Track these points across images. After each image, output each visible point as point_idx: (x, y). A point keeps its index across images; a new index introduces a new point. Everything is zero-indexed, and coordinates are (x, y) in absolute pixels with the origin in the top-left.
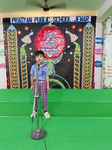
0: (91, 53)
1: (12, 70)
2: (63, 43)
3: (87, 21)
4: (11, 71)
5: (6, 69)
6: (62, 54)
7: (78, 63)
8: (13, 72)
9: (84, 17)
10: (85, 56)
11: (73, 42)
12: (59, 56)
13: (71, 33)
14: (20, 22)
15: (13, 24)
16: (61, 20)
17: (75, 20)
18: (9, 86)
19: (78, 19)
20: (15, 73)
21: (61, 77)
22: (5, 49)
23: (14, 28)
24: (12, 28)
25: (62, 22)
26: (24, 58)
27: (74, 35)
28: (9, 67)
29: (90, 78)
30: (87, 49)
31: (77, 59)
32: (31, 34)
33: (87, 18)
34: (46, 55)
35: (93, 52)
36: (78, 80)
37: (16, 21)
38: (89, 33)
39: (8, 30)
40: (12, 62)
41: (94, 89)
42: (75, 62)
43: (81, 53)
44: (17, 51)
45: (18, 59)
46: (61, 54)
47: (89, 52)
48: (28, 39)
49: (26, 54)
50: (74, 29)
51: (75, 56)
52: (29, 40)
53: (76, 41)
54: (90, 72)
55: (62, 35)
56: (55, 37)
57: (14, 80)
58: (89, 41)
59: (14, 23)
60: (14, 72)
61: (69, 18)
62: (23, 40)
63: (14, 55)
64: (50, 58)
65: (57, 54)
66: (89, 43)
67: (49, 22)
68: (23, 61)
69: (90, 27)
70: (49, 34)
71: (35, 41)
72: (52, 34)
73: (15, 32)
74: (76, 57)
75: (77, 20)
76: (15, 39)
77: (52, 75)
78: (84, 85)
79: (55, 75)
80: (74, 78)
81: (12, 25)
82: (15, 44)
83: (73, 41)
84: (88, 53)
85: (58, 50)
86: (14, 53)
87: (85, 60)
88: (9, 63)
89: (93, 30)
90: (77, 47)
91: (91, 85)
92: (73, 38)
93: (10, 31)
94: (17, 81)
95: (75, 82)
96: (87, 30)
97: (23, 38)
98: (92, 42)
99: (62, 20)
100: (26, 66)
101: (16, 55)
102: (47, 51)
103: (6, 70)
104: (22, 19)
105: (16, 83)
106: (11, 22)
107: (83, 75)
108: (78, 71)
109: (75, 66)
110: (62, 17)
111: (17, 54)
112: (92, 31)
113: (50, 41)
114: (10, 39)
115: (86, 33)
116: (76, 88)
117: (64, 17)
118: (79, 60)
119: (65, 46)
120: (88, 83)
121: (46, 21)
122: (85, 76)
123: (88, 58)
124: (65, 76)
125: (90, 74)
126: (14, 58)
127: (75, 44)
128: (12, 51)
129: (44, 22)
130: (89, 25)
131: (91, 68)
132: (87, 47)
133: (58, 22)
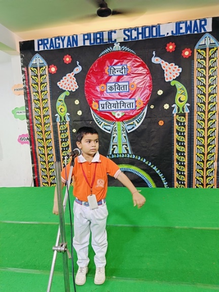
0: (215, 103)
1: (41, 147)
2: (148, 84)
3: (203, 31)
4: (40, 150)
5: (31, 145)
6: (145, 110)
7: (182, 127)
8: (43, 152)
9: (196, 22)
10: (199, 113)
11: (170, 82)
12: (138, 114)
13: (165, 61)
14: (53, 47)
15: (40, 53)
16: (140, 33)
17: (172, 32)
18: (36, 180)
19: (181, 28)
20: (48, 155)
21: (144, 161)
22: (26, 106)
23: (42, 61)
24: (38, 60)
25: (142, 38)
26: (63, 122)
27: (172, 65)
28: (36, 142)
29: (212, 161)
30: (204, 94)
31: (180, 119)
32: (77, 70)
33: (203, 23)
34: (111, 113)
36: (184, 166)
37: (45, 45)
38: (207, 59)
39: (30, 66)
42: (176, 126)
43: (189, 105)
44: (50, 108)
45: (51, 124)
46: (142, 109)
47: (209, 103)
48: (71, 82)
49: (68, 114)
50: (171, 51)
51: (175, 112)
52: (73, 83)
53: (178, 79)
54: (214, 148)
55: (145, 68)
56: (128, 72)
57: (46, 169)
58: (207, 78)
59: (43, 50)
60: (46, 151)
61: (158, 27)
62: (61, 84)
63: (44, 116)
64: (118, 120)
65: (133, 109)
66: (207, 82)
67: (115, 40)
68: (62, 128)
69: (210, 44)
70: (115, 67)
71: (86, 85)
72: (121, 67)
74: (177, 114)
75: (179, 31)
76: (46, 84)
77: (124, 157)
78: (198, 178)
79: (131, 157)
80: (175, 163)
81: (37, 55)
82: (45, 93)
83: (171, 78)
85: (136, 101)
86: (43, 113)
87: (199, 121)
88: (35, 132)
90: (179, 92)
91: (216, 178)
92: (171, 73)
93: (34, 68)
94: (52, 169)
95: (178, 171)
96: (202, 51)
97: (61, 81)
98: (215, 79)
99: (143, 33)
100: (69, 140)
101: (48, 116)
102: (112, 105)
103: (31, 149)
104: (57, 40)
105: (50, 174)
106: (36, 49)
107: (195, 155)
108: (184, 146)
109: (176, 135)
110: (144, 28)
111: (51, 115)
112: (215, 52)
113: (118, 82)
114: (35, 84)
115: (201, 59)
116: (179, 184)
117: (149, 27)
118: (184, 121)
119: (152, 91)
120: (207, 174)
121: (109, 39)
122: (202, 157)
123: (206, 116)
124: (154, 158)
125: (212, 153)
126: (45, 124)
127: (175, 85)
128: (39, 108)
129: (105, 41)
130: (207, 40)
131: (214, 140)
132: (204, 91)
133: (133, 39)
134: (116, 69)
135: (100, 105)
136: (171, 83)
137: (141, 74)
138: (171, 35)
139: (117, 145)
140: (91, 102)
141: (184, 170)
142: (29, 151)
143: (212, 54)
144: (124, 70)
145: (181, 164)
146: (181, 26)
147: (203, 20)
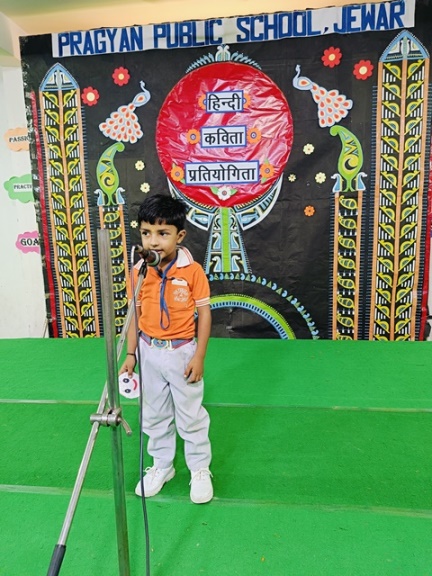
0: (416, 172)
1: (65, 258)
2: (284, 132)
3: (396, 26)
4: (61, 263)
5: (43, 254)
6: (279, 185)
7: (351, 220)
8: (70, 268)
9: (382, 7)
10: (384, 191)
11: (328, 128)
12: (264, 192)
13: (320, 85)
14: (91, 49)
15: (63, 61)
16: (271, 27)
18: (54, 325)
19: (354, 19)
20: (80, 273)
21: (274, 288)
22: (33, 172)
23: (67, 78)
24: (58, 76)
25: (275, 36)
26: (111, 207)
27: (333, 94)
28: (55, 248)
29: (408, 289)
30: (396, 155)
31: (347, 203)
32: (141, 99)
33: (397, 9)
34: (208, 190)
35: (422, 169)
36: (352, 297)
37: (74, 45)
38: (404, 83)
39: (43, 89)
40: (65, 226)
41: (429, 339)
42: (338, 218)
43: (364, 175)
44: (84, 177)
45: (87, 210)
46: (272, 182)
47: (405, 172)
48: (128, 124)
49: (122, 190)
50: (332, 66)
51: (337, 189)
52: (132, 126)
53: (344, 122)
54: (411, 262)
55: (279, 98)
56: (245, 106)
57: (74, 303)
58: (403, 121)
59: (69, 54)
60: (75, 267)
61: (307, 15)
62: (107, 128)
63: (72, 193)
64: (223, 203)
65: (254, 183)
66: (403, 129)
67: (220, 40)
68: (108, 218)
69: (411, 52)
70: (219, 95)
71: (158, 131)
72: (230, 95)
73: (73, 97)
74: (341, 194)
75: (350, 24)
76: (75, 126)
77: (235, 280)
78: (379, 322)
79: (247, 279)
80: (336, 292)
81: (58, 66)
82: (74, 145)
83: (330, 120)
84: (400, 176)
85: (260, 167)
86: (70, 186)
87: (384, 208)
88: (53, 227)
89: (423, 64)
90: (345, 149)
91: (414, 323)
92: (330, 110)
93: (50, 92)
94: (86, 303)
95: (340, 307)
96: (394, 67)
97: (108, 120)
98: (418, 125)
99: (277, 26)
100: (123, 243)
101: (80, 195)
102: (212, 173)
103: (43, 261)
104: (100, 35)
105: (83, 313)
106: (56, 54)
107: (374, 276)
108: (353, 258)
109: (338, 237)
110: (279, 16)
111: (85, 191)
112: (420, 69)
113: (225, 126)
114: (52, 126)
115: (391, 83)
116: (342, 334)
117: (288, 14)
118: (355, 207)
119: (293, 146)
120: (398, 314)
121: (207, 38)
122: (387, 279)
123: (399, 199)
124: (293, 281)
125: (407, 273)
126: (73, 210)
127: (338, 135)
128: (61, 177)
129: (198, 41)
130: (405, 46)
131: (413, 246)
132: (396, 149)
133: (257, 38)
134: (221, 99)
135: (188, 173)
136: (331, 130)
137: (270, 111)
138: (333, 31)
139: (220, 256)
140: (169, 167)
141: (352, 306)
142: (39, 266)
143: (414, 74)
144: (236, 100)
145: (347, 293)
146: (353, 15)
147: (396, 4)
